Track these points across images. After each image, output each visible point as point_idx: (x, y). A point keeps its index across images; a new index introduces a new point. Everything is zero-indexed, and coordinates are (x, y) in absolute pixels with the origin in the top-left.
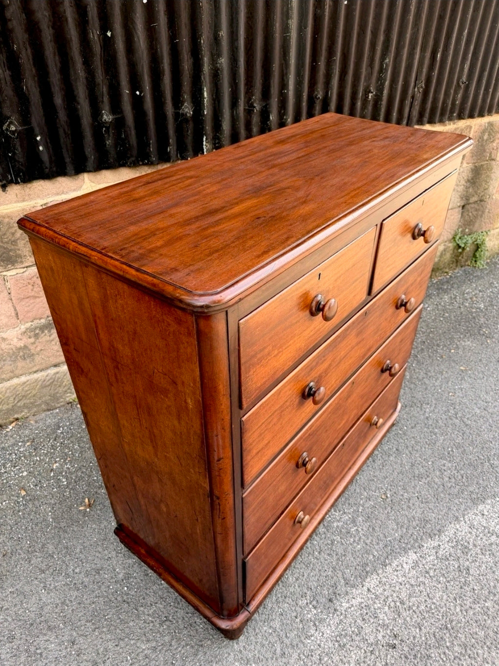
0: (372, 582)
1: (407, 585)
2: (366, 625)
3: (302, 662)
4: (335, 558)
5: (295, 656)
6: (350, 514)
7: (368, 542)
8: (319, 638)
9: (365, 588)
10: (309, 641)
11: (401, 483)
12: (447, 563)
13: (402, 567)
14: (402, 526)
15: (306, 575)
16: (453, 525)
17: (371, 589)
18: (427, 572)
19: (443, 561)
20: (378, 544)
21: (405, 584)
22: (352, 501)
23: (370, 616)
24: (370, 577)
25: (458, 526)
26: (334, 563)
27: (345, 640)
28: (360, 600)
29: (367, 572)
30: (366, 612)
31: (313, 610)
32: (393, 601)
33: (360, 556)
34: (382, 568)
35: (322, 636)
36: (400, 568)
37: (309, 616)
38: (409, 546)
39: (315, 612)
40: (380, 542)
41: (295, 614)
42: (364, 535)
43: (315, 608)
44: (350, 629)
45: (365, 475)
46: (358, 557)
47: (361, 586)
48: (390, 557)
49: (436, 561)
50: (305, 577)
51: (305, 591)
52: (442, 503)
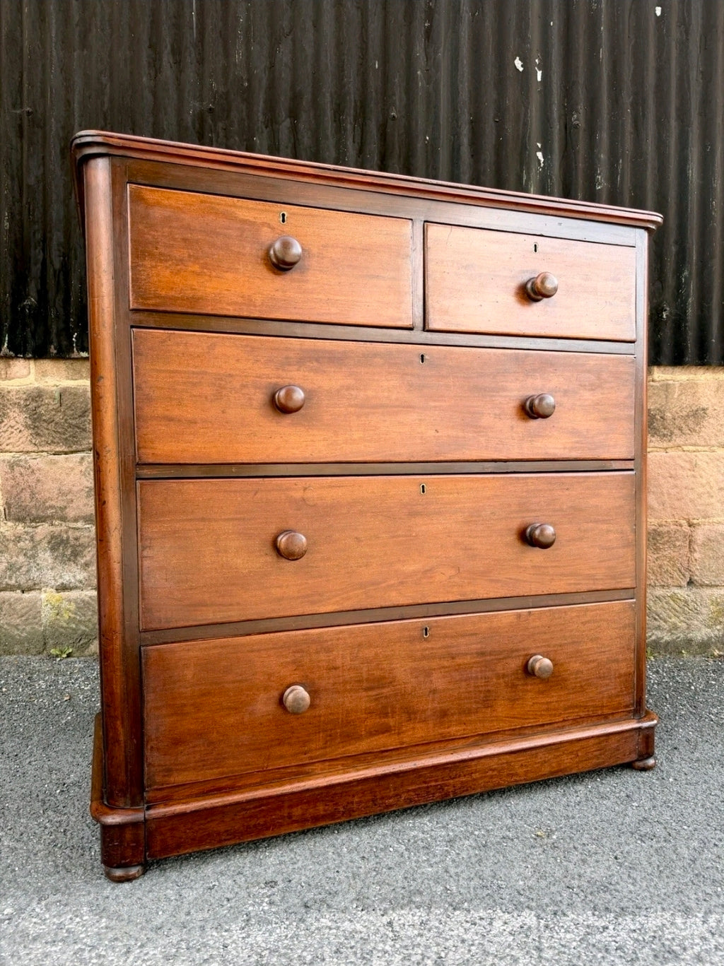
0: (407, 918)
1: (473, 948)
2: (335, 960)
3: (174, 950)
4: (372, 864)
5: (175, 939)
6: (453, 831)
7: (452, 871)
8: (235, 937)
9: (385, 919)
10: (215, 934)
11: (597, 832)
12: (600, 955)
13: (491, 924)
14: (543, 877)
15: (300, 864)
16: (667, 915)
17: (395, 924)
18: (539, 949)
19: (594, 950)
20: (470, 879)
21: (473, 945)
22: (472, 820)
23: (355, 953)
24: (410, 909)
25: (679, 921)
26: (361, 870)
27: (275, 959)
28: (359, 927)
29: (411, 902)
30: (353, 944)
31: (265, 904)
32: (422, 954)
33: (419, 881)
34: (446, 910)
35: (243, 938)
36: (484, 923)
37: (251, 908)
38: (534, 904)
39: (266, 908)
40: (476, 879)
41: (229, 896)
42: (454, 861)
43: (271, 903)
44: (299, 951)
45: (530, 803)
46: (414, 880)
47: (379, 913)
48: (476, 902)
49: (574, 944)
50: (296, 866)
51: (279, 879)
52: (666, 880)
